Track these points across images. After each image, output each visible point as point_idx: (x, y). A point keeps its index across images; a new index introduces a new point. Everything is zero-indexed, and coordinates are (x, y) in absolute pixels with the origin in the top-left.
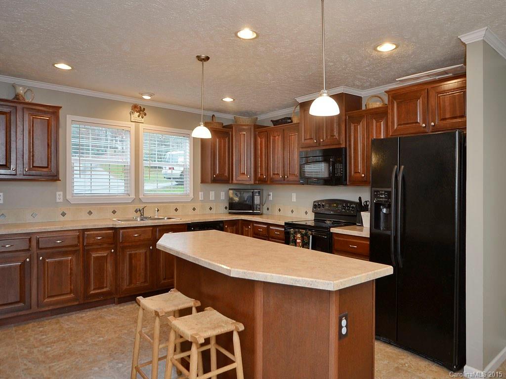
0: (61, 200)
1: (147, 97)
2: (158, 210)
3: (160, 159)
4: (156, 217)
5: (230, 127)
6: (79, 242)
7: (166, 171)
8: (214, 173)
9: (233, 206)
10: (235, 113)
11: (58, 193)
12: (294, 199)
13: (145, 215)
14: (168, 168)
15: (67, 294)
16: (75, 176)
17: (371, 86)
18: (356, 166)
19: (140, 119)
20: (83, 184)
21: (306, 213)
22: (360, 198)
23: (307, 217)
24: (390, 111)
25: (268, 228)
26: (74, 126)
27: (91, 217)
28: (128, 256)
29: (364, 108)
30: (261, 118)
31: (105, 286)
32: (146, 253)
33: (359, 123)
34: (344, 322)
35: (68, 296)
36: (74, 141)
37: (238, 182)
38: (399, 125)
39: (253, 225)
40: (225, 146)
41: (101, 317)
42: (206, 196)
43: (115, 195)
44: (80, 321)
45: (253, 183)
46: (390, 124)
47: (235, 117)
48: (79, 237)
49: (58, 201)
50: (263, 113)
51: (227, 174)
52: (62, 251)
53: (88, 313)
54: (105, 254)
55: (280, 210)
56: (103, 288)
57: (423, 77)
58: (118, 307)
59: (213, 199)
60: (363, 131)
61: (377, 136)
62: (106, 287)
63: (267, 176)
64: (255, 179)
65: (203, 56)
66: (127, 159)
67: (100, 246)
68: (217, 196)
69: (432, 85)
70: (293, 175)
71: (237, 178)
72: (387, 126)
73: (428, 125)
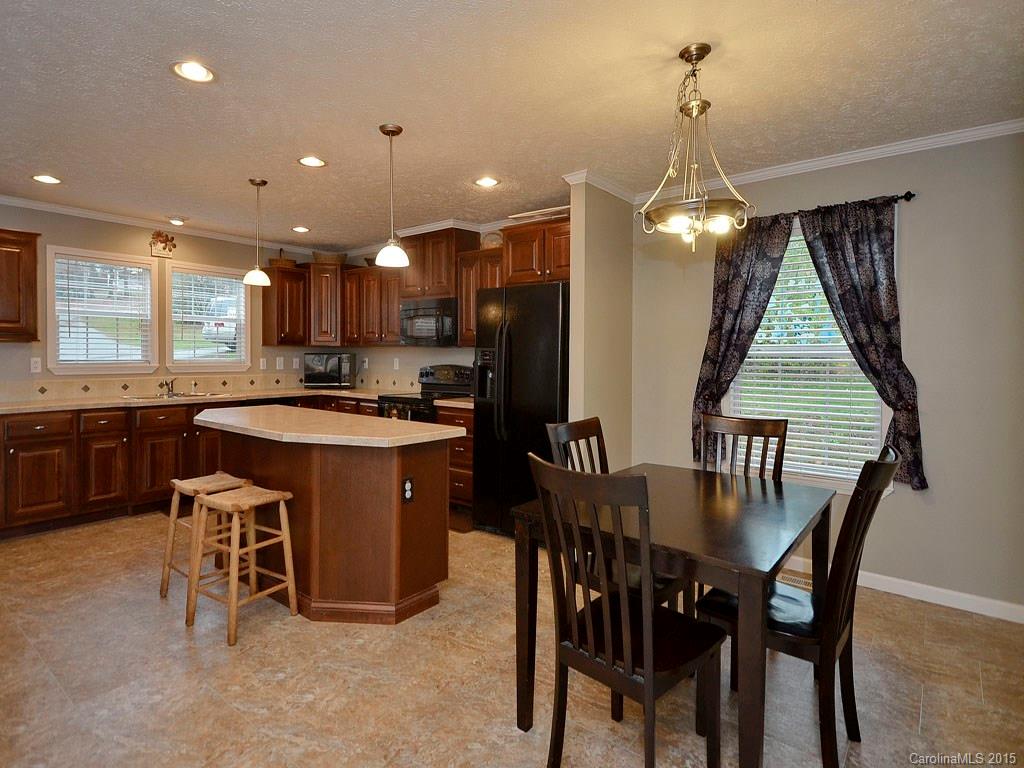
0: (39, 370)
1: (177, 223)
2: (196, 384)
3: (200, 310)
4: (192, 393)
5: (306, 266)
6: (72, 428)
7: (210, 328)
8: (283, 331)
9: (311, 378)
10: (315, 246)
11: (33, 360)
12: (396, 367)
13: (175, 392)
14: (212, 323)
15: (53, 502)
16: (61, 335)
17: (488, 220)
18: (468, 320)
19: (166, 253)
20: (74, 346)
21: (412, 384)
23: (414, 390)
24: (505, 255)
25: (358, 404)
26: (59, 260)
27: (88, 394)
28: (149, 447)
29: (481, 248)
30: (352, 254)
31: (113, 488)
32: (177, 442)
33: (471, 266)
34: (408, 486)
35: (55, 505)
36: (60, 283)
37: (318, 344)
38: (514, 271)
39: (338, 403)
40: (298, 292)
41: (107, 531)
42: (271, 365)
43: (126, 362)
44: (76, 537)
45: (339, 344)
46: (504, 270)
47: (314, 253)
48: (71, 420)
49: (33, 371)
50: (354, 247)
51: (301, 333)
52: (46, 440)
53: (87, 528)
54: (113, 445)
55: (378, 382)
56: (110, 492)
57: (537, 215)
58: (133, 519)
59: (282, 368)
60: (476, 278)
61: (491, 285)
62: (115, 491)
63: (359, 336)
64: (343, 340)
65: (258, 180)
66: (146, 309)
67: (105, 433)
68: (288, 364)
69: (549, 226)
70: (393, 332)
71: (316, 338)
72: (502, 272)
73: (543, 273)
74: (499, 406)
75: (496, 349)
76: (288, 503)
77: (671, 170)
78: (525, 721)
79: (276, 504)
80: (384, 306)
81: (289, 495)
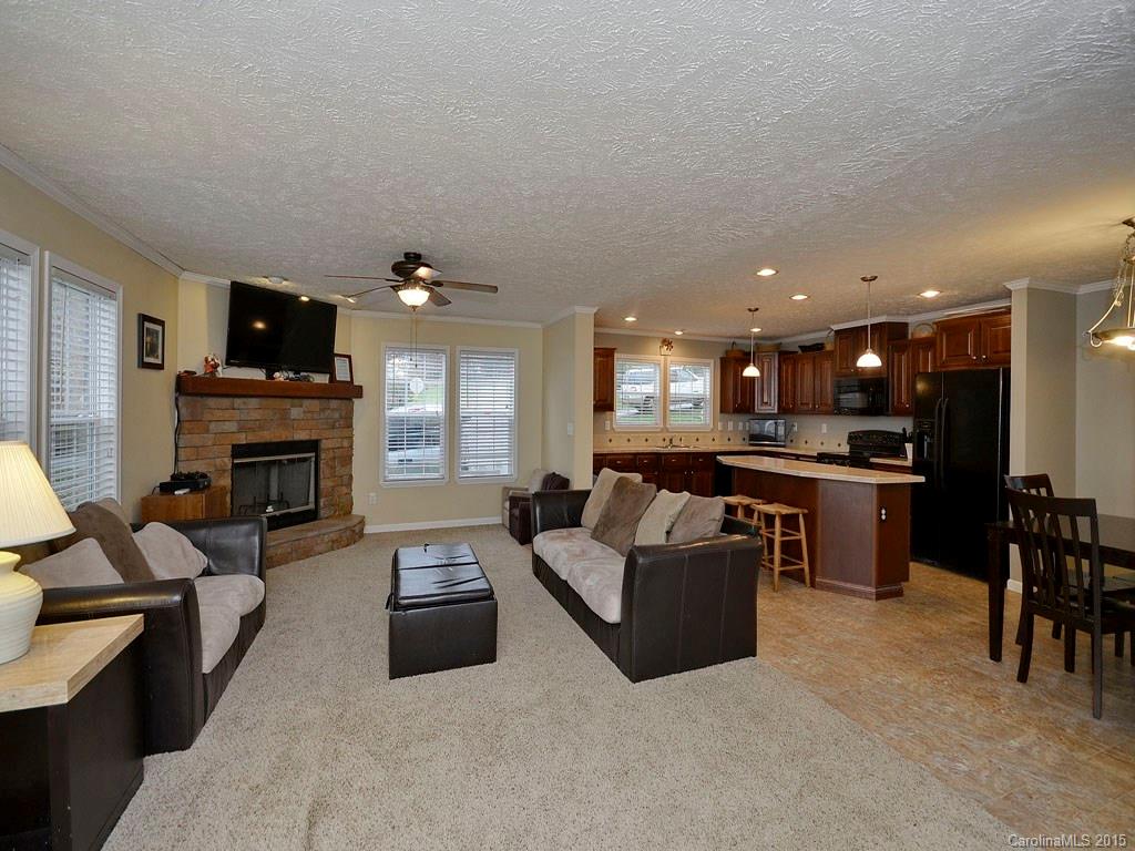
0: (610, 428)
1: (679, 333)
2: (681, 439)
8: (736, 403)
9: (754, 437)
11: (607, 422)
12: (824, 431)
13: (674, 444)
17: (919, 312)
18: (900, 397)
19: (668, 352)
21: (841, 444)
22: (904, 429)
23: (845, 449)
24: (938, 342)
27: (632, 444)
29: (910, 337)
30: (786, 342)
32: (681, 478)
33: (903, 352)
34: (883, 512)
37: (760, 412)
38: (947, 356)
42: (726, 427)
45: (776, 412)
46: (938, 355)
47: (755, 343)
49: (606, 429)
50: (789, 336)
51: (748, 404)
55: (806, 442)
59: (732, 430)
60: (908, 361)
61: (923, 368)
63: (794, 405)
64: (779, 409)
65: (753, 308)
68: (736, 427)
69: (986, 319)
70: (826, 405)
71: (759, 408)
72: (934, 358)
73: (979, 357)
74: (938, 464)
75: (936, 420)
76: (804, 515)
77: (1116, 302)
78: (996, 654)
79: (797, 515)
80: (818, 382)
81: (806, 511)
